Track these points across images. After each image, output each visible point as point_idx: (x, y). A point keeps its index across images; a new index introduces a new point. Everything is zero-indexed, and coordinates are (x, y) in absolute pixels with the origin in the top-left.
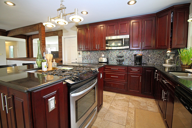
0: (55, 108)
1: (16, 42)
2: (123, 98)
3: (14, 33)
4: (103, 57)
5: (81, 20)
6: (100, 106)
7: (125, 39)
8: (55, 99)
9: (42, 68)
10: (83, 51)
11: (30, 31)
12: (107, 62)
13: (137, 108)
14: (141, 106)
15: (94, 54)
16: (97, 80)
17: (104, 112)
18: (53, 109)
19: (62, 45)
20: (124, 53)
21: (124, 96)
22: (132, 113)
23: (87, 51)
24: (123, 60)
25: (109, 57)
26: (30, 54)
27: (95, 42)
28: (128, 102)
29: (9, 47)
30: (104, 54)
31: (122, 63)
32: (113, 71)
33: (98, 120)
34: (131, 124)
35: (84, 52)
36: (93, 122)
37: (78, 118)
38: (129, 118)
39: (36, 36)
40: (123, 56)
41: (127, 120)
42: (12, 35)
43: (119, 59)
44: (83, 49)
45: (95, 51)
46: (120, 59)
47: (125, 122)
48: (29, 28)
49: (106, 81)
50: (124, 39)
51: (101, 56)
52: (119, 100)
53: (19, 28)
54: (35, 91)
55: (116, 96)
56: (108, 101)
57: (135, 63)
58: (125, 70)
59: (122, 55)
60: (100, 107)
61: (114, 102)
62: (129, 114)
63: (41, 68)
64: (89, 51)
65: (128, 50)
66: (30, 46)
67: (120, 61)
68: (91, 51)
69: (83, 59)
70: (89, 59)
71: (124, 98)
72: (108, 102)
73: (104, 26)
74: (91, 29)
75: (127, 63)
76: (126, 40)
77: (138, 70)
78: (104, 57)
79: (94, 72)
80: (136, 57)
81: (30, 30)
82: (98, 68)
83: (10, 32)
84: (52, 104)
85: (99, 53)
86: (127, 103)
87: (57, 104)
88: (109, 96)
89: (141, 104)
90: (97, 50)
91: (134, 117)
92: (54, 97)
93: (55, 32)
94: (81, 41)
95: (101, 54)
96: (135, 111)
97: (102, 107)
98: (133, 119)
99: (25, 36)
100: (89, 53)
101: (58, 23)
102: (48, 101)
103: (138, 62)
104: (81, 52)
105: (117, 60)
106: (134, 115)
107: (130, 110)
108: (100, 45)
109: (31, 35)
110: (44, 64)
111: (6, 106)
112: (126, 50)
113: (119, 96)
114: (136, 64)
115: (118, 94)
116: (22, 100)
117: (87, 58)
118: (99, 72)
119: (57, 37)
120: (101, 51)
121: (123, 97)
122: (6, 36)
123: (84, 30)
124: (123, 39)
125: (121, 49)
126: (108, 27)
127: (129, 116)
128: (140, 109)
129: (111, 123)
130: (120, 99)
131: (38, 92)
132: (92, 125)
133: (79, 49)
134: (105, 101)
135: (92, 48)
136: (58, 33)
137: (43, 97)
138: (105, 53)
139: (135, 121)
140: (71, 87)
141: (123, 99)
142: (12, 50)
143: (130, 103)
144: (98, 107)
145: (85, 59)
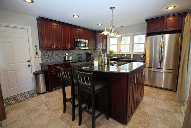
15: (57, 53)
30: (67, 52)
45: (58, 50)
95: (64, 53)
100: (51, 52)
124: (86, 42)
135: (62, 47)
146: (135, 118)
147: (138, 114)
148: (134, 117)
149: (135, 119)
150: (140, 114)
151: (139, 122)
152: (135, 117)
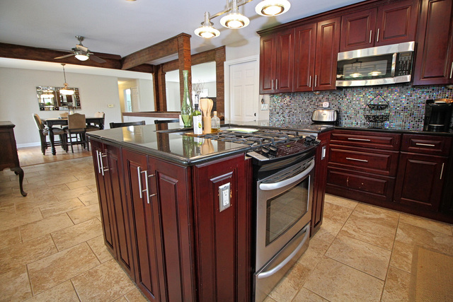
0: (229, 206)
1: (134, 80)
2: (377, 216)
3: (134, 61)
4: (325, 109)
5: (283, 9)
6: (315, 224)
7: (398, 54)
8: (231, 188)
9: (193, 129)
10: (272, 94)
11: (161, 55)
12: (337, 123)
13: (423, 247)
14: (436, 244)
15: (302, 100)
16: (313, 161)
17: (325, 239)
18: (227, 207)
19: (223, 82)
20: (391, 97)
21: (383, 213)
22: (406, 256)
23: (283, 93)
24: (387, 117)
25: (344, 108)
26: (161, 105)
27: (307, 68)
28: (395, 227)
29: (125, 91)
30: (328, 100)
31: (383, 125)
32: (355, 145)
33: (309, 253)
34: (402, 280)
35: (275, 98)
36: (299, 256)
37: (271, 239)
38: (396, 265)
39: (172, 66)
40: (387, 106)
41: (389, 269)
42: (131, 66)
43: (374, 113)
44: (274, 88)
45: (305, 92)
46: (377, 114)
47: (384, 272)
48: (160, 48)
49: (332, 169)
50: (394, 56)
51: (319, 107)
52: (366, 218)
53: (141, 51)
54: (199, 166)
55: (359, 209)
56: (335, 217)
57: (425, 124)
58: (391, 142)
59: (385, 103)
60: (315, 227)
61: (352, 222)
62: (397, 256)
63: (191, 129)
64: (289, 93)
65: (405, 87)
66: (161, 88)
67: (375, 119)
68: (294, 93)
69: (272, 114)
70: (285, 114)
71: (382, 216)
72: (335, 221)
73: (333, 25)
74: (297, 35)
75: (400, 126)
76: (402, 59)
77: (437, 146)
78: (329, 109)
79: (308, 141)
80: (433, 107)
81: (161, 52)
82: (319, 133)
83: (125, 61)
84: (225, 196)
85: (314, 99)
86: (389, 229)
87: (234, 199)
88: (338, 208)
89: (434, 239)
90: (310, 91)
91: (410, 266)
92: (228, 184)
93: (209, 53)
94: (270, 69)
95: (320, 101)
96: (415, 253)
97: (319, 228)
98: (407, 269)
99: (152, 66)
100: (288, 99)
101: (228, 24)
102: (218, 189)
103: (438, 122)
104: (267, 97)
105: (367, 117)
106: (410, 262)
107: (399, 248)
108: (320, 78)
109: (163, 64)
110: (197, 121)
111: (147, 190)
112: (398, 89)
113: (368, 211)
114: (431, 128)
115: (363, 206)
116: (174, 180)
117: (281, 111)
118: (319, 141)
119: (214, 64)
120: (321, 91)
121: (379, 213)
122: (120, 69)
123: (279, 41)
124: (392, 54)
125: (382, 86)
126: (347, 23)
127: (397, 263)
128: (432, 250)
129: (344, 267)
130: (369, 216)
131: (203, 168)
132: (296, 262)
133: (264, 90)
134: (327, 217)
135: (295, 85)
136: (215, 54)
137: (211, 180)
138: (330, 97)
139: (414, 275)
140: (260, 167)
141: (378, 219)
142: (129, 99)
143: (399, 232)
144: (311, 225)
145: (278, 113)
146: (113, 270)
147: (117, 282)
148: (116, 268)
149: (111, 268)
150: (116, 288)
151: (96, 272)
152: (116, 271)
